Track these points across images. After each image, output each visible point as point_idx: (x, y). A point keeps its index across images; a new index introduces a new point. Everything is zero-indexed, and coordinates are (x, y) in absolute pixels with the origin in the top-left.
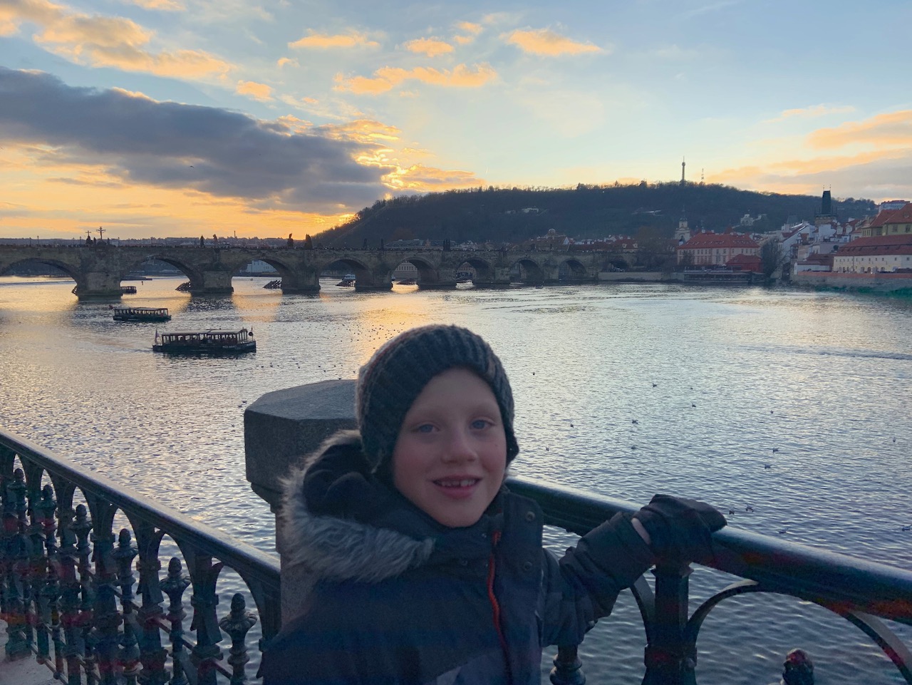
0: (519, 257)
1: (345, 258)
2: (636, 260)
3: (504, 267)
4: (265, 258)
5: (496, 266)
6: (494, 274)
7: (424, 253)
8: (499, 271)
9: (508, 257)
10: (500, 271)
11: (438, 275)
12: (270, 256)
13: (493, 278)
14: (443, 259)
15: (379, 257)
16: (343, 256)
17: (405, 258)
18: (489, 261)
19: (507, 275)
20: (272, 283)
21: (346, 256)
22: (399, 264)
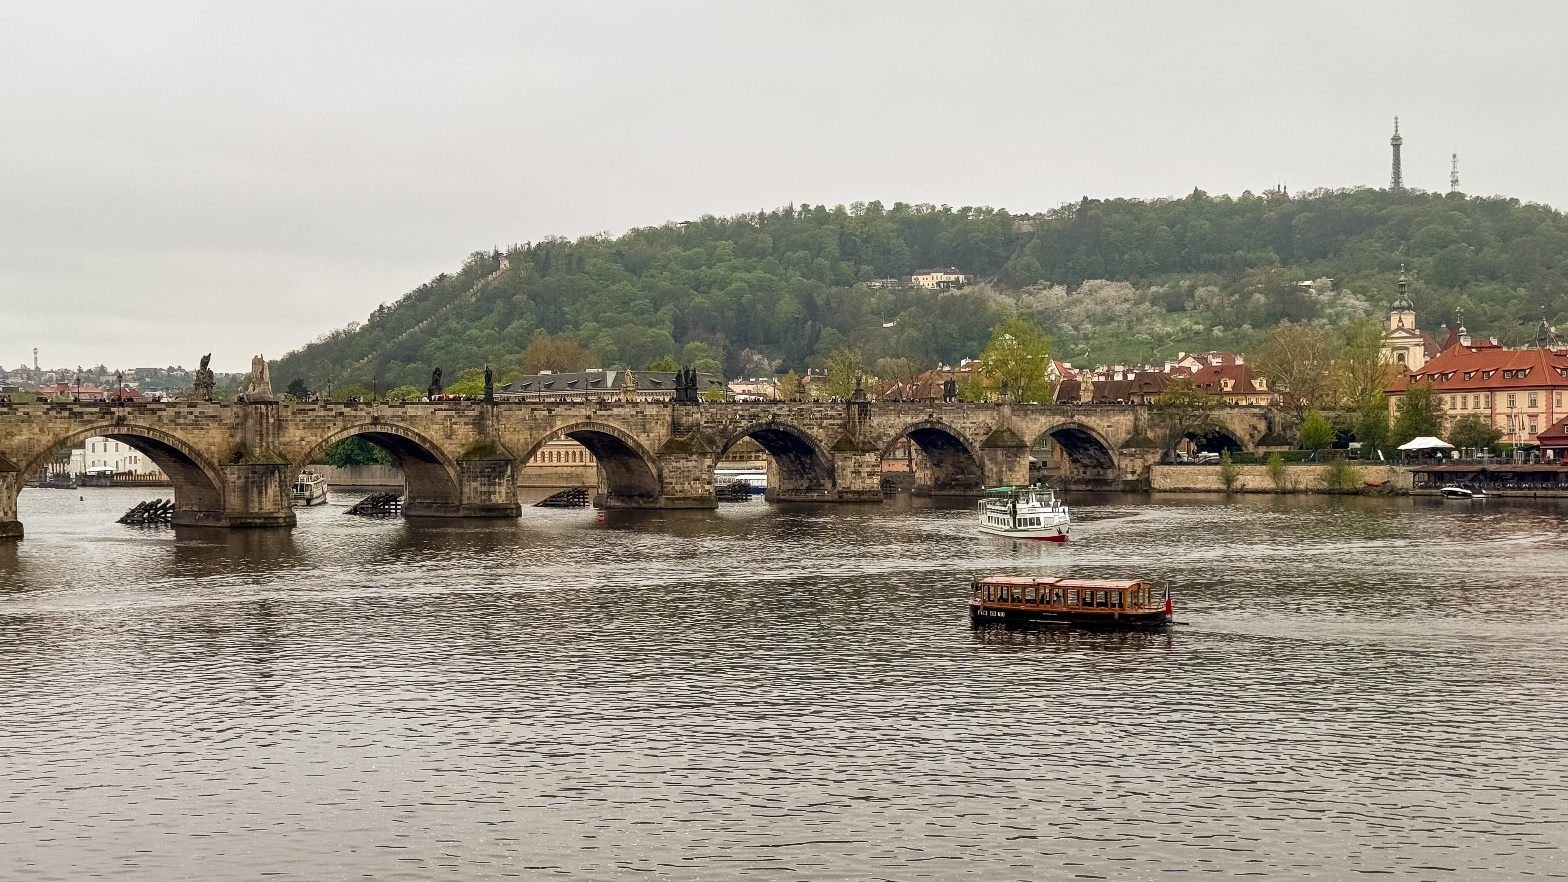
0: (909, 420)
1: (372, 429)
2: (1262, 426)
3: (864, 452)
4: (124, 431)
5: (837, 448)
6: (831, 473)
7: (616, 411)
8: (846, 465)
9: (875, 421)
10: (851, 463)
11: (660, 476)
12: (141, 423)
13: (828, 485)
14: (675, 426)
15: (479, 423)
16: (368, 421)
17: (559, 424)
18: (816, 432)
19: (871, 475)
20: (145, 507)
21: (376, 421)
22: (538, 445)
